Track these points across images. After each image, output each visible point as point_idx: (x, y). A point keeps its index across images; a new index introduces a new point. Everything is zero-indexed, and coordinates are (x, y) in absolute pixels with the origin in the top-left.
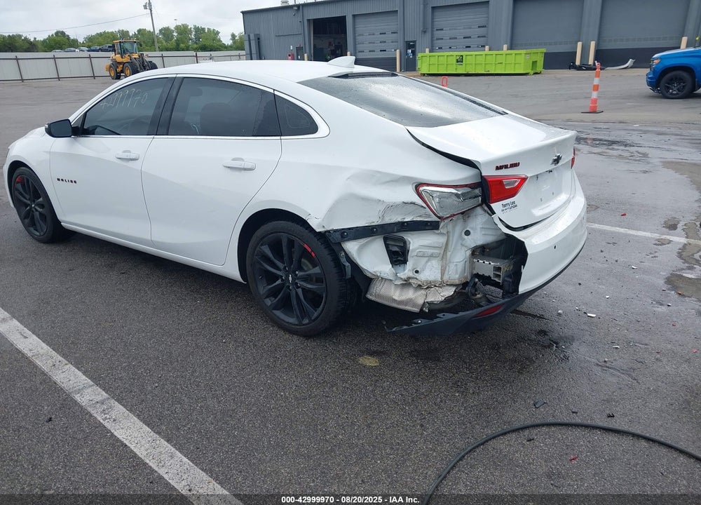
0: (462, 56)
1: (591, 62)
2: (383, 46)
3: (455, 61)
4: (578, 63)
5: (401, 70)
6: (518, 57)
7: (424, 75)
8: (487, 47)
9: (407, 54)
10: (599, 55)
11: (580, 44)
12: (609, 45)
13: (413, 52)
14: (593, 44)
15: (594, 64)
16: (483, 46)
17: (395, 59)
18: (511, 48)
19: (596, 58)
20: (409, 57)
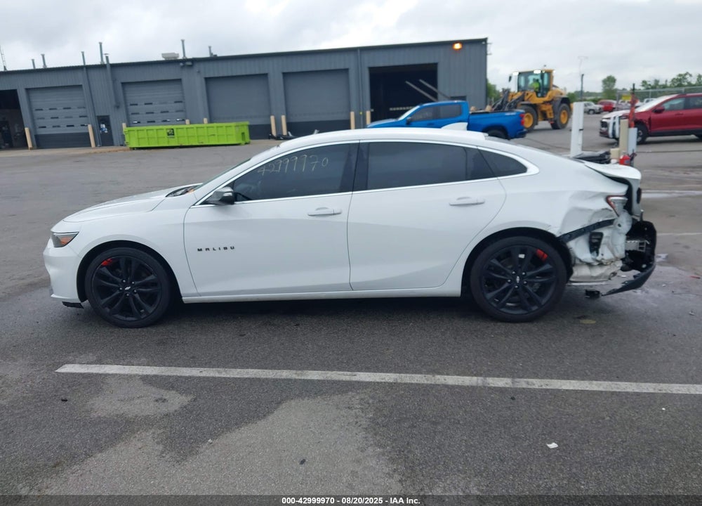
0: (173, 129)
1: (285, 133)
2: (55, 122)
3: (166, 135)
4: (274, 133)
5: (96, 145)
6: (220, 129)
7: (133, 149)
8: (187, 121)
9: (101, 129)
10: (290, 126)
11: (272, 118)
12: (297, 119)
13: (108, 126)
14: (283, 118)
15: (288, 135)
16: (184, 120)
17: (88, 134)
18: (211, 121)
19: (288, 129)
20: (103, 132)
